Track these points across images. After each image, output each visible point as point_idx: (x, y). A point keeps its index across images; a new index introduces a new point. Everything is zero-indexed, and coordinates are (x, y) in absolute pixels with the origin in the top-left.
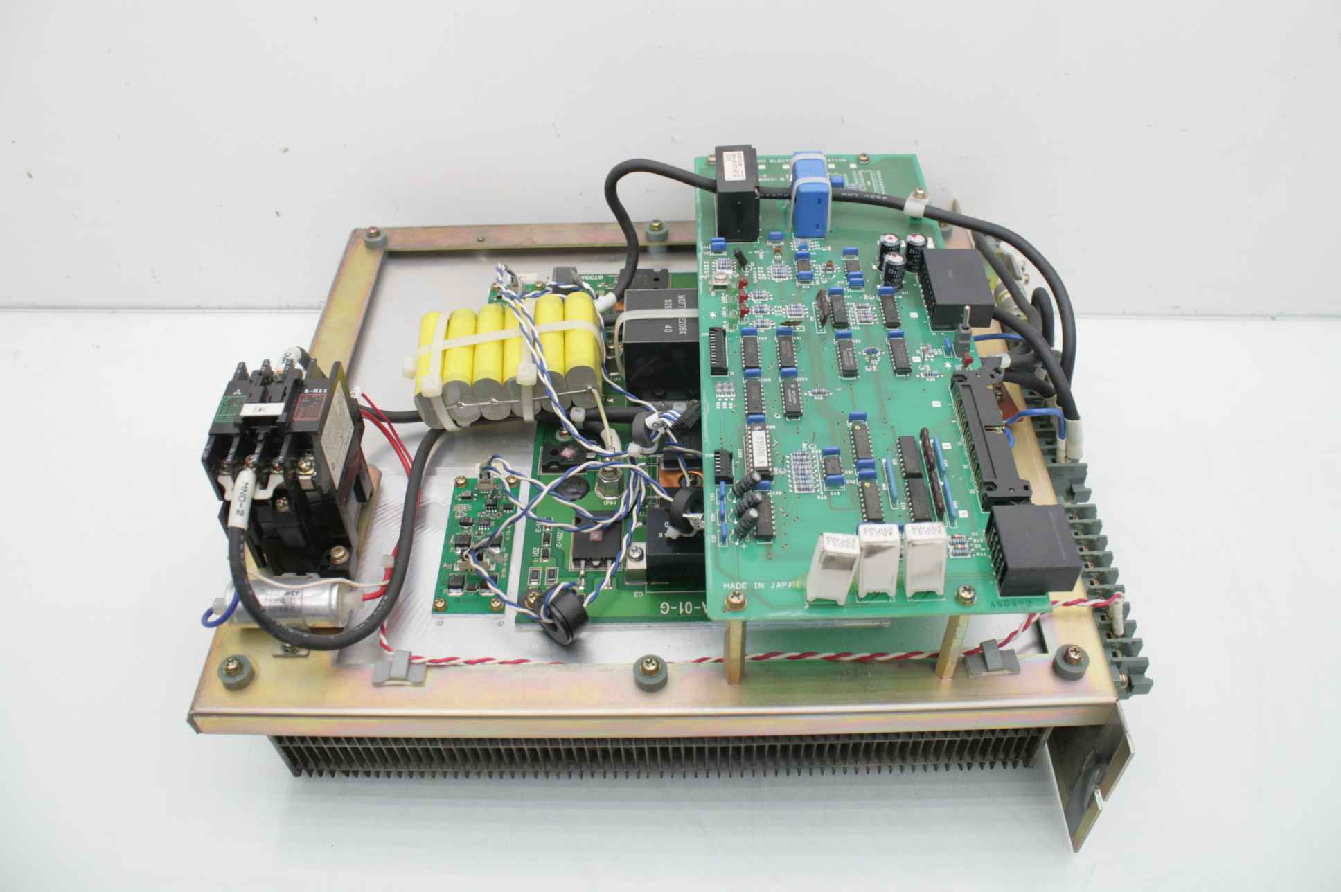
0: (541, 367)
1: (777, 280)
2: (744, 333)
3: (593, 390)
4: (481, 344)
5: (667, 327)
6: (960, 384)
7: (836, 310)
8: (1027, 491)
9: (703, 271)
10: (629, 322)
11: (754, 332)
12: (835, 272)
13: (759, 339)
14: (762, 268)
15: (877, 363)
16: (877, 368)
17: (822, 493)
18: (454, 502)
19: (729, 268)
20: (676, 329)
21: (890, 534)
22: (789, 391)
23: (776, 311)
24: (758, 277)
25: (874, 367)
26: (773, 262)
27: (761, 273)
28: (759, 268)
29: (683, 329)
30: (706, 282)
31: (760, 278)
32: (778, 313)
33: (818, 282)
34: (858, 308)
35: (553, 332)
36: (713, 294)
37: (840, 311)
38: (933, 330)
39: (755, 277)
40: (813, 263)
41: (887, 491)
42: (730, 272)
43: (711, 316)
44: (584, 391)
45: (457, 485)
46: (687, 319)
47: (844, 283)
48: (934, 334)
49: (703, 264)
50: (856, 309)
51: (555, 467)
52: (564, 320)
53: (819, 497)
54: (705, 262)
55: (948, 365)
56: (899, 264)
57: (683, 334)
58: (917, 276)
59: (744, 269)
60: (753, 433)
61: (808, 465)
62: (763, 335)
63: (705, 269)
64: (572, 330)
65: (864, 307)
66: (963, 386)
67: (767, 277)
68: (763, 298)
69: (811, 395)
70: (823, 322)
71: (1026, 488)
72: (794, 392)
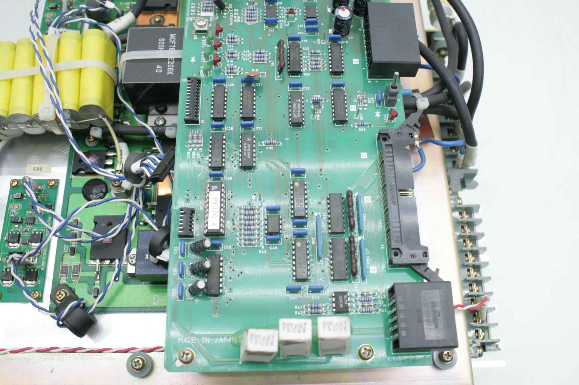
0: (57, 106)
1: (248, 23)
2: (215, 81)
3: (103, 119)
4: (15, 78)
5: (158, 67)
6: (384, 143)
7: (292, 58)
8: (425, 258)
9: (190, 12)
10: (129, 62)
11: (224, 81)
12: (296, 15)
13: (227, 85)
14: (238, 10)
15: (320, 112)
16: (320, 117)
17: (263, 247)
18: (10, 201)
19: (211, 11)
20: (165, 69)
21: (304, 330)
22: (245, 144)
23: (244, 55)
24: (233, 19)
25: (318, 116)
26: (247, 4)
27: (236, 15)
28: (235, 10)
29: (170, 71)
30: (191, 23)
31: (235, 21)
32: (245, 57)
33: (281, 25)
34: (311, 53)
35: (69, 70)
36: (196, 37)
37: (295, 59)
38: (369, 78)
39: (231, 19)
40: (279, 6)
41: (314, 245)
42: (211, 14)
43: (192, 61)
44: (97, 119)
45: (12, 187)
46: (175, 59)
47: (302, 26)
48: (370, 82)
49: (191, 5)
50: (309, 54)
51: (83, 172)
52: (81, 59)
53: (260, 251)
54: (192, 4)
55: (378, 115)
56: (346, 19)
57: (171, 74)
58: (362, 20)
59: (223, 12)
60: (210, 192)
61: (254, 220)
62: (231, 81)
63: (192, 11)
64: (85, 68)
65: (316, 53)
66: (386, 145)
67: (241, 19)
68: (235, 42)
69: (264, 145)
70: (280, 71)
71: (426, 254)
72: (249, 146)
